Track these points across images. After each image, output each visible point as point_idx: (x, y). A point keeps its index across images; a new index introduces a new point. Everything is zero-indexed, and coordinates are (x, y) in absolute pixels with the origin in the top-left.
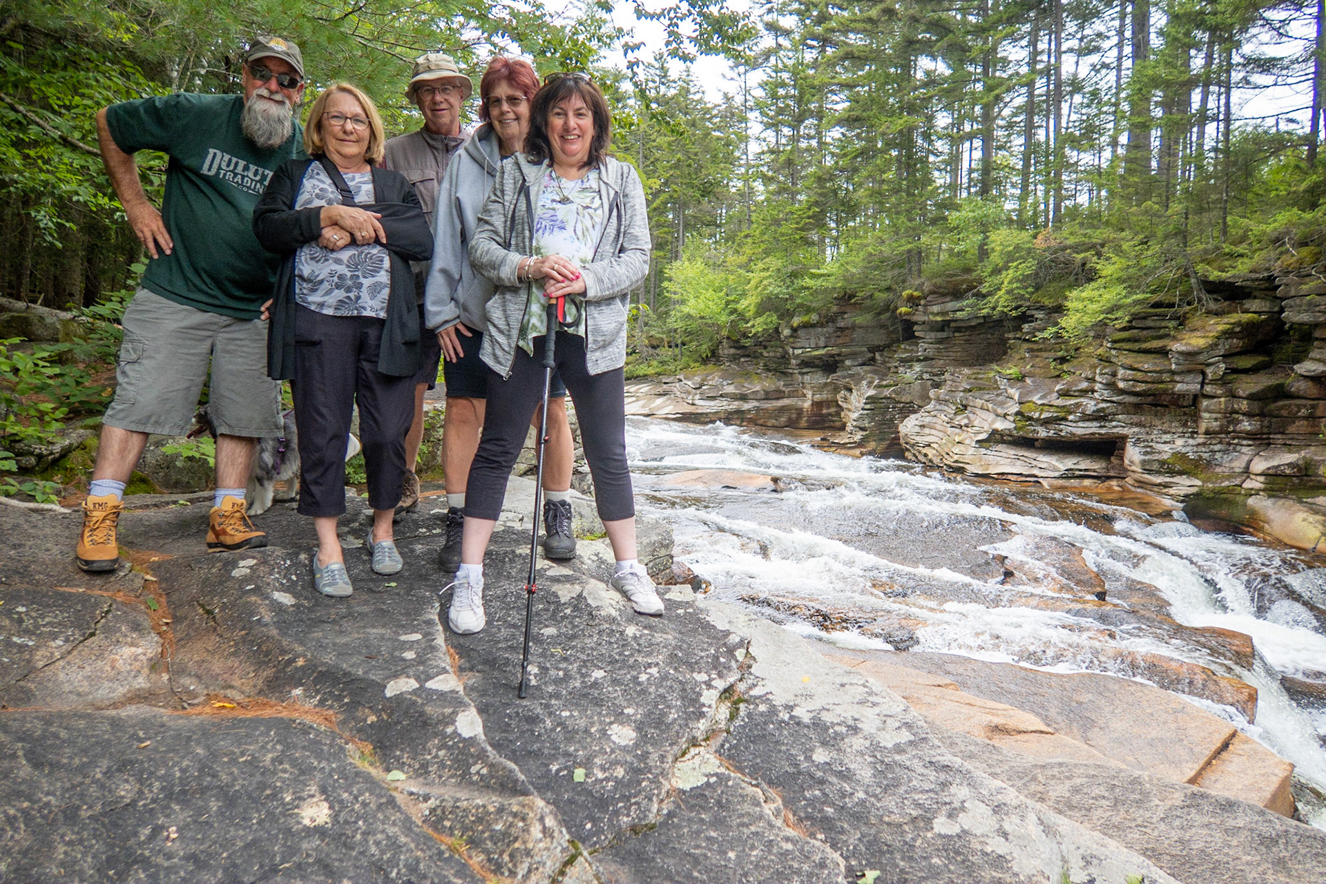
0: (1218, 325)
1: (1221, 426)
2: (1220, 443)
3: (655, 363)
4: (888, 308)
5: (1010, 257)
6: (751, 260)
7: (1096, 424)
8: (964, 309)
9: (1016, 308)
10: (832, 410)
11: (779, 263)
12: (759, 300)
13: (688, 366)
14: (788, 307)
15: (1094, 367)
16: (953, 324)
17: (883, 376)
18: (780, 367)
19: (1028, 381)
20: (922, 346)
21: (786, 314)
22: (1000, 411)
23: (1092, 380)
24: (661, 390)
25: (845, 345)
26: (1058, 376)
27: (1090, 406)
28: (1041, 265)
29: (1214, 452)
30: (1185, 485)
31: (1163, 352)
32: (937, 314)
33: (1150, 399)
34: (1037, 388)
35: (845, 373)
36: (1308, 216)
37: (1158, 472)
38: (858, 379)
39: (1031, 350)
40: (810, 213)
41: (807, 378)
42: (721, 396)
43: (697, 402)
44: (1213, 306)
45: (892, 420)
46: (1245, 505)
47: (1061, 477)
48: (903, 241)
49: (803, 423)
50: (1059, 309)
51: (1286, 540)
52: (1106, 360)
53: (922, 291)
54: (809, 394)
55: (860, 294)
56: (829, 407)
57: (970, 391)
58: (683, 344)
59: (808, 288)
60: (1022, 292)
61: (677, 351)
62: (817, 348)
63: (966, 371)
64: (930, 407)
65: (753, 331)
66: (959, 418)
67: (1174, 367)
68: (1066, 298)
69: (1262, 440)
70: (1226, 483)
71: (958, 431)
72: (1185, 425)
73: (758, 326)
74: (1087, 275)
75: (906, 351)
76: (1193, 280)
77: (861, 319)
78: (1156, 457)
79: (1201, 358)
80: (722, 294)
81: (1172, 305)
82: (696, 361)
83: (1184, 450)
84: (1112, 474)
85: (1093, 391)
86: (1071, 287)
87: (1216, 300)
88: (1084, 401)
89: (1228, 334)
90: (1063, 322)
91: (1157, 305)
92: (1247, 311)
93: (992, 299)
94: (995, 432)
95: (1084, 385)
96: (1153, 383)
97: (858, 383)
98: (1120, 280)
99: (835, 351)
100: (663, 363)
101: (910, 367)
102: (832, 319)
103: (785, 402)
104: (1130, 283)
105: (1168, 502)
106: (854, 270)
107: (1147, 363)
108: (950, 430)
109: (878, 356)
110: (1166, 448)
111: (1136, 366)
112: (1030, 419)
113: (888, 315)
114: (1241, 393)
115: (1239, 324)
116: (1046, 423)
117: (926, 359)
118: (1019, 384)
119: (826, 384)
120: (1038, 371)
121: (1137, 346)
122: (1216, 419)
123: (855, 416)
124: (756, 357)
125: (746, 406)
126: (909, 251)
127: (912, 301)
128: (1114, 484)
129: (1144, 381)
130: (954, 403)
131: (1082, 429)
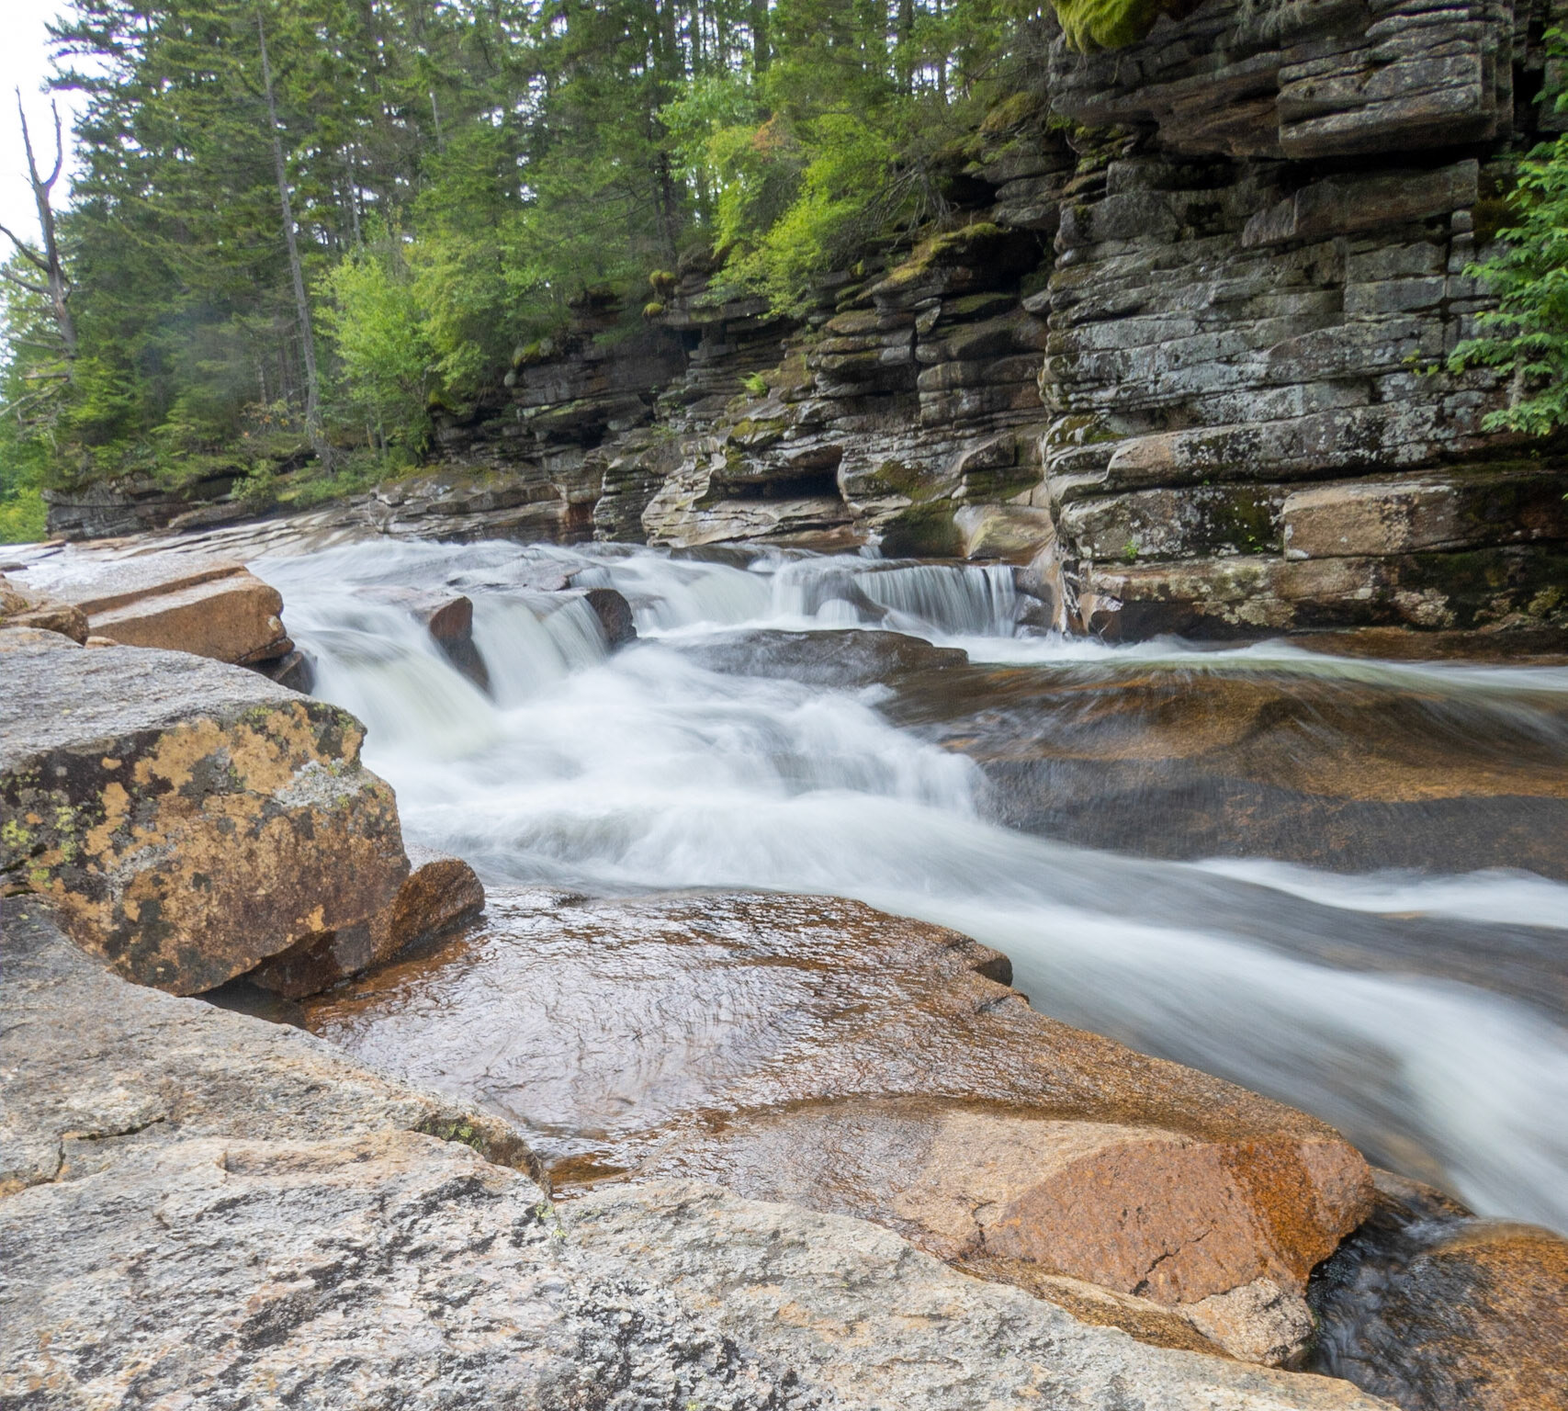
1: (942, 411)
2: (944, 438)
7: (810, 437)
18: (523, 450)
25: (602, 394)
30: (891, 507)
37: (864, 496)
41: (558, 462)
46: (952, 525)
53: (676, 269)
54: (563, 489)
62: (559, 403)
64: (679, 471)
66: (697, 475)
67: (880, 321)
72: (907, 419)
78: (866, 472)
79: (905, 299)
83: (900, 457)
85: (813, 386)
94: (713, 479)
95: (805, 378)
96: (855, 352)
99: (589, 406)
102: (573, 346)
103: (529, 509)
107: (852, 323)
110: (880, 457)
111: (840, 328)
112: (743, 446)
116: (761, 448)
119: (583, 469)
122: (935, 400)
127: (664, 289)
128: (836, 531)
129: (844, 352)
130: (697, 453)
131: (797, 450)
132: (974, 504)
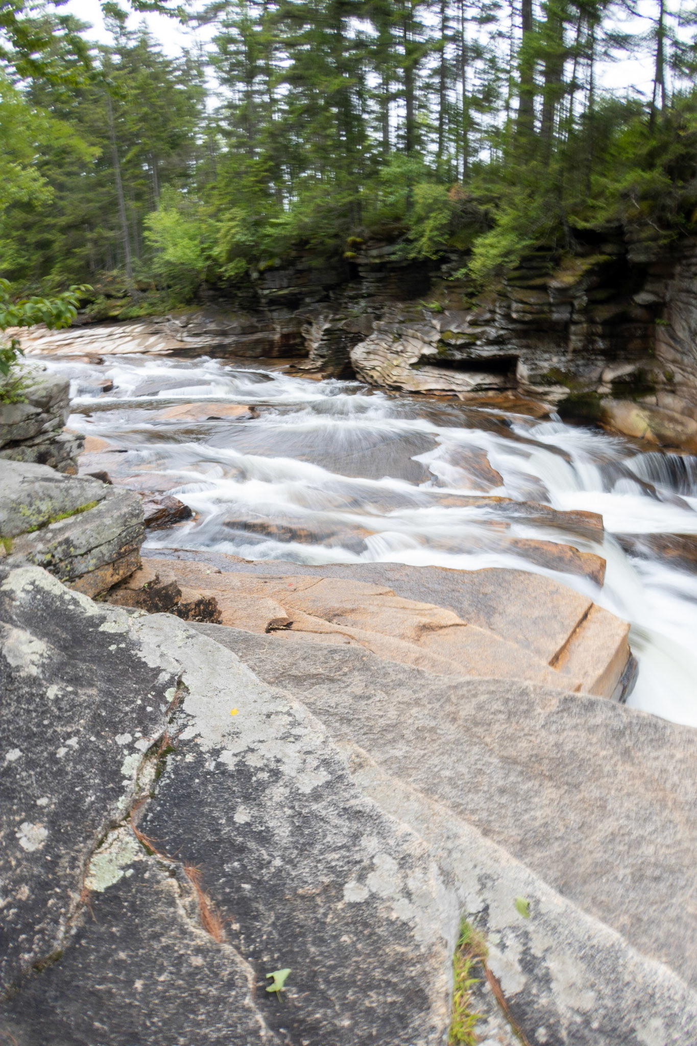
0: (583, 265)
1: (583, 345)
2: (583, 358)
3: (145, 305)
4: (337, 252)
5: (430, 208)
6: (219, 210)
7: (497, 347)
8: (395, 252)
9: (435, 252)
10: (298, 341)
11: (244, 213)
12: (228, 247)
13: (173, 308)
14: (254, 252)
15: (494, 301)
16: (388, 265)
17: (336, 311)
18: (252, 306)
19: (447, 313)
20: (365, 284)
21: (253, 259)
22: (426, 339)
23: (493, 312)
24: (153, 329)
25: (303, 285)
26: (469, 309)
27: (492, 332)
28: (455, 215)
29: (578, 366)
30: (559, 393)
31: (544, 288)
32: (375, 257)
33: (534, 326)
34: (453, 318)
35: (306, 309)
36: (647, 175)
37: (541, 384)
38: (316, 313)
39: (448, 287)
40: (266, 167)
41: (275, 315)
43: (186, 339)
44: (579, 249)
45: (345, 348)
46: (598, 405)
47: (473, 391)
48: (345, 194)
49: (275, 353)
50: (468, 253)
51: (626, 431)
52: (503, 295)
53: (363, 237)
54: (278, 328)
55: (313, 241)
56: (294, 338)
57: (403, 322)
58: (169, 287)
59: (269, 236)
60: (440, 239)
61: (164, 293)
62: (281, 288)
63: (400, 305)
64: (373, 337)
65: (227, 275)
66: (396, 345)
67: (552, 300)
68: (473, 244)
69: (611, 357)
70: (586, 390)
71: (395, 356)
72: (559, 346)
73: (230, 270)
74: (488, 224)
75: (353, 289)
76: (566, 229)
77: (317, 262)
78: (539, 372)
79: (571, 292)
80: (196, 242)
81: (549, 249)
82: (181, 302)
83: (558, 366)
84: (508, 386)
85: (494, 320)
86: (477, 234)
87: (582, 245)
88: (488, 329)
89: (588, 273)
90: (471, 265)
91: (541, 248)
92: (602, 253)
93: (418, 245)
94: (422, 356)
95: (488, 316)
96: (536, 313)
97: (316, 318)
98: (514, 229)
99: (295, 290)
101: (357, 303)
102: (292, 263)
103: (259, 335)
104: (520, 231)
105: (547, 407)
106: (306, 220)
107: (533, 298)
108: (390, 356)
109: (331, 294)
110: (546, 364)
111: (525, 300)
112: (449, 345)
113: (336, 258)
114: (598, 319)
115: (598, 264)
116: (460, 348)
117: (370, 295)
118: (440, 316)
119: (291, 319)
120: (454, 304)
121: (525, 283)
122: (580, 341)
123: (315, 345)
124: (232, 297)
125: (227, 341)
126: (351, 203)
127: (356, 246)
128: (510, 394)
129: (531, 313)
130: (392, 333)
131: (488, 352)
132: (615, 398)
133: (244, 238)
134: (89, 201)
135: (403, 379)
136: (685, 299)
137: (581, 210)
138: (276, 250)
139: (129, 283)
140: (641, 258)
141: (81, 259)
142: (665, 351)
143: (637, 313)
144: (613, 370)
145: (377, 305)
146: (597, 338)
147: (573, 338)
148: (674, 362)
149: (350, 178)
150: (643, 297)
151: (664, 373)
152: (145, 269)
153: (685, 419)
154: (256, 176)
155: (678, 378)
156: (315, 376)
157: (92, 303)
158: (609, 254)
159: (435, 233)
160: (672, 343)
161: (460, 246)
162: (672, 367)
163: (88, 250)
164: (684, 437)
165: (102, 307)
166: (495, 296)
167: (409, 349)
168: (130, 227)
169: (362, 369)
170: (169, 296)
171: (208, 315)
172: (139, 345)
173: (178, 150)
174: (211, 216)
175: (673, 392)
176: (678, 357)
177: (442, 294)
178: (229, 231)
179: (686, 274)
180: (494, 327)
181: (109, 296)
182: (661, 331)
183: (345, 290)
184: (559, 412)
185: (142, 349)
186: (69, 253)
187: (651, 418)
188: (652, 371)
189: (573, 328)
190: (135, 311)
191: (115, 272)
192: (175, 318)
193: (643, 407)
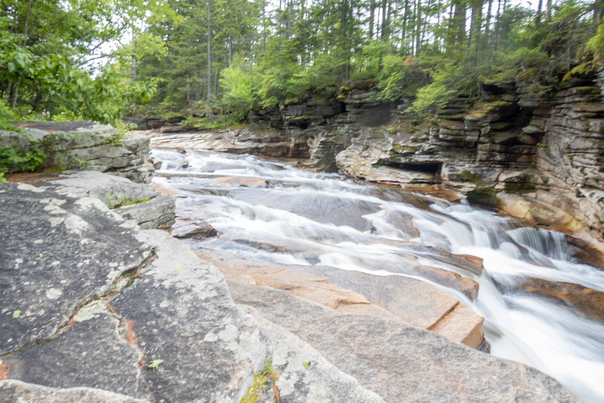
0: (488, 107)
1: (487, 158)
2: (486, 166)
3: (215, 122)
4: (333, 95)
5: (392, 70)
6: (265, 69)
7: (428, 156)
8: (369, 97)
9: (394, 97)
10: (305, 148)
11: (278, 71)
12: (267, 90)
13: (232, 124)
14: (283, 94)
15: (429, 127)
16: (364, 105)
17: (329, 131)
18: (279, 125)
19: (398, 134)
20: (349, 115)
21: (282, 98)
22: (384, 149)
23: (428, 134)
24: (218, 136)
25: (311, 114)
26: (413, 132)
27: (426, 146)
28: (407, 74)
29: (483, 171)
30: (469, 187)
31: (462, 120)
32: (356, 99)
33: (454, 144)
34: (402, 137)
35: (311, 129)
36: (531, 52)
37: (456, 181)
38: (317, 132)
39: (400, 119)
40: (295, 44)
41: (292, 131)
42: (248, 140)
43: (236, 143)
44: (487, 97)
45: (333, 153)
46: (495, 197)
47: (411, 183)
48: (340, 60)
49: (290, 154)
50: (413, 98)
51: (512, 214)
52: (435, 124)
53: (350, 87)
54: (293, 140)
55: (318, 88)
56: (303, 147)
57: (370, 139)
58: (230, 112)
59: (293, 84)
60: (396, 88)
61: (227, 116)
62: (297, 116)
63: (370, 129)
64: (351, 147)
65: (265, 106)
66: (364, 152)
67: (466, 127)
68: (417, 92)
69: (505, 165)
70: (487, 186)
71: (363, 159)
72: (470, 157)
73: (267, 103)
74: (427, 80)
75: (341, 118)
76: (478, 84)
77: (320, 101)
78: (456, 173)
79: (479, 123)
80: (249, 86)
81: (467, 97)
82: (237, 122)
83: (469, 170)
84: (435, 181)
85: (428, 139)
86: (421, 86)
87: (489, 94)
88: (423, 144)
89: (492, 111)
90: (415, 103)
91: (461, 96)
92: (502, 100)
93: (383, 92)
94: (380, 160)
95: (424, 136)
96: (456, 135)
97: (317, 134)
98: (444, 83)
99: (306, 117)
100: (220, 122)
101: (343, 127)
102: (305, 101)
103: (281, 144)
104: (448, 84)
105: (459, 195)
106: (316, 75)
107: (454, 126)
108: (360, 159)
109: (328, 120)
110: (460, 168)
111: (449, 127)
112: (397, 153)
113: (333, 99)
114: (497, 141)
115: (498, 107)
116: (405, 155)
117: (351, 122)
118: (394, 136)
119: (301, 135)
120: (403, 129)
121: (450, 117)
122: (485, 154)
123: (314, 151)
124: (267, 120)
125: (261, 145)
126: (344, 66)
127: (345, 92)
128: (436, 187)
129: (451, 135)
130: (362, 145)
131: (422, 159)
132: (507, 193)
133: (277, 85)
134: (191, 61)
135: (366, 173)
136: (557, 131)
137: (489, 73)
138: (296, 93)
139: (208, 109)
140: (528, 104)
141: (182, 94)
142: (543, 164)
143: (525, 138)
144: (507, 174)
145: (355, 128)
146: (496, 154)
147: (480, 152)
148: (549, 170)
149: (343, 51)
150: (529, 129)
151: (542, 178)
152: (218, 101)
153: (555, 208)
154: (288, 49)
155: (551, 181)
156: (312, 169)
157: (185, 119)
158: (506, 101)
159: (393, 85)
160: (548, 158)
161: (410, 94)
162: (547, 174)
163: (187, 88)
164: (553, 220)
165: (190, 122)
166: (430, 124)
167: (372, 155)
168: (212, 77)
169: (342, 166)
170: (230, 118)
171: (252, 130)
172: (208, 145)
173: (245, 35)
174: (259, 72)
175: (548, 190)
176: (552, 167)
177: (397, 123)
178: (269, 80)
179: (558, 114)
180: (427, 143)
181: (195, 116)
182: (541, 151)
183: (336, 118)
184: (467, 199)
185: (209, 147)
186: (175, 90)
187: (531, 206)
188: (533, 176)
189: (480, 146)
190: (209, 126)
191: (200, 102)
192: (231, 130)
193: (527, 199)
